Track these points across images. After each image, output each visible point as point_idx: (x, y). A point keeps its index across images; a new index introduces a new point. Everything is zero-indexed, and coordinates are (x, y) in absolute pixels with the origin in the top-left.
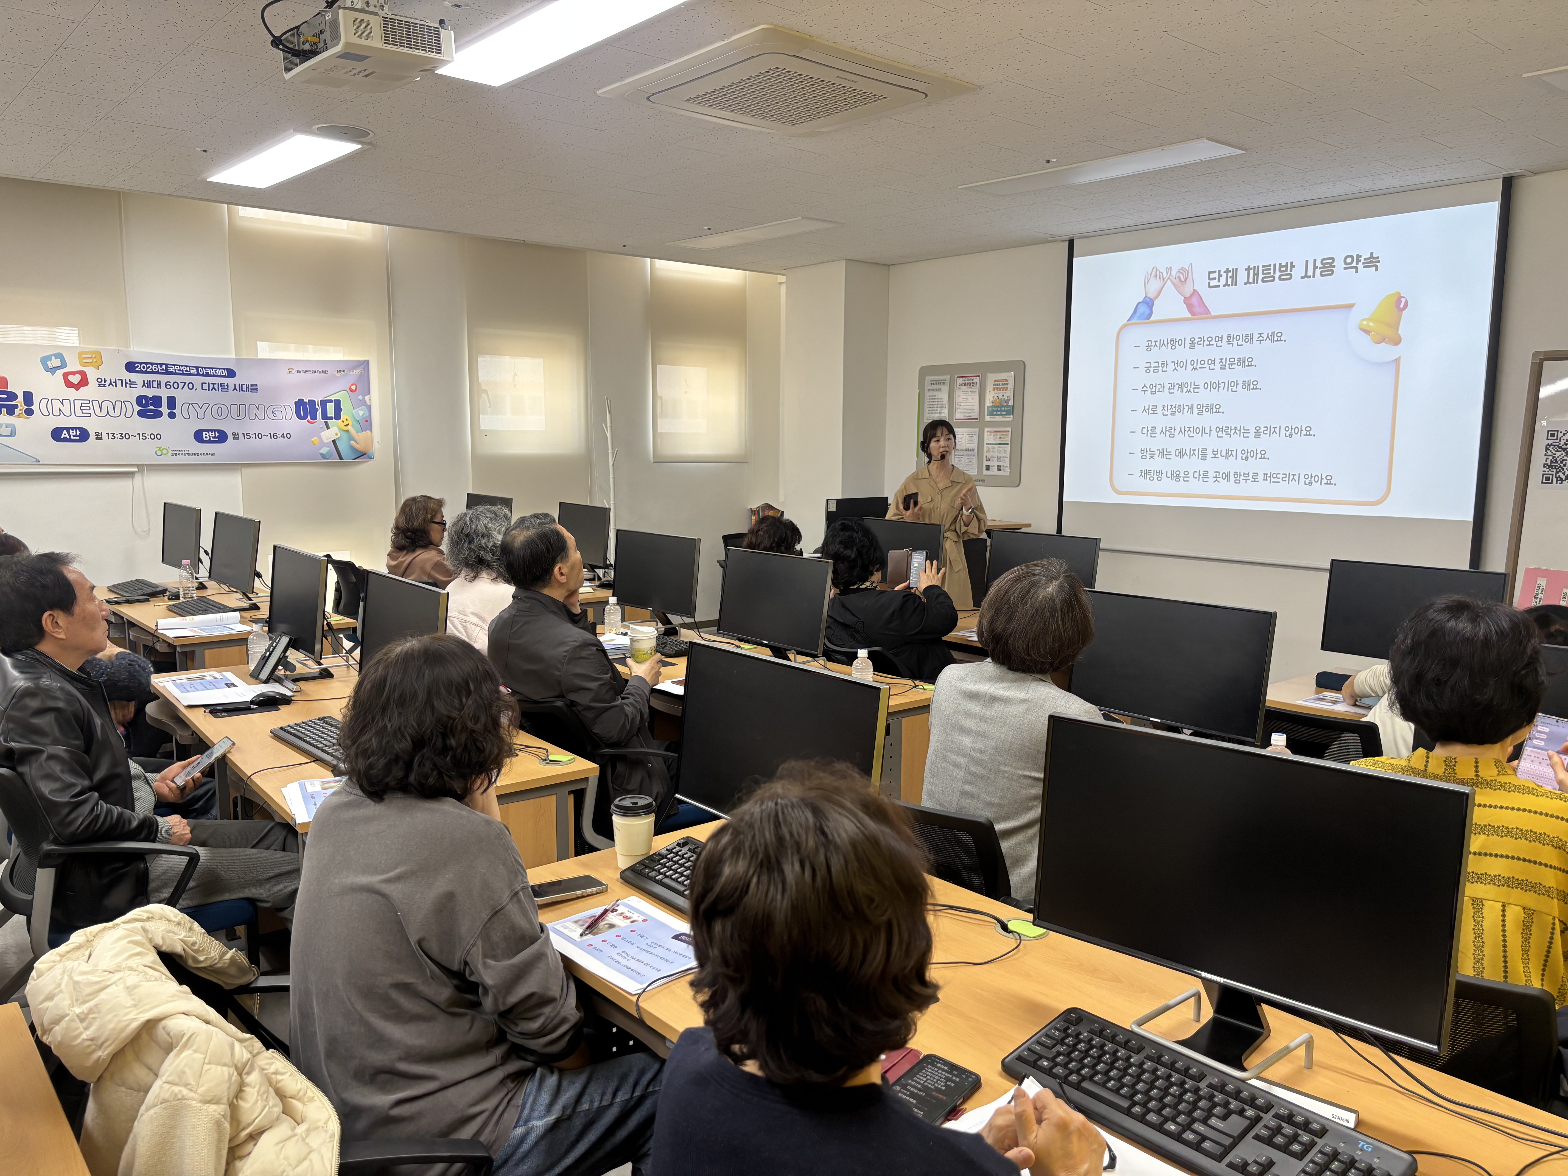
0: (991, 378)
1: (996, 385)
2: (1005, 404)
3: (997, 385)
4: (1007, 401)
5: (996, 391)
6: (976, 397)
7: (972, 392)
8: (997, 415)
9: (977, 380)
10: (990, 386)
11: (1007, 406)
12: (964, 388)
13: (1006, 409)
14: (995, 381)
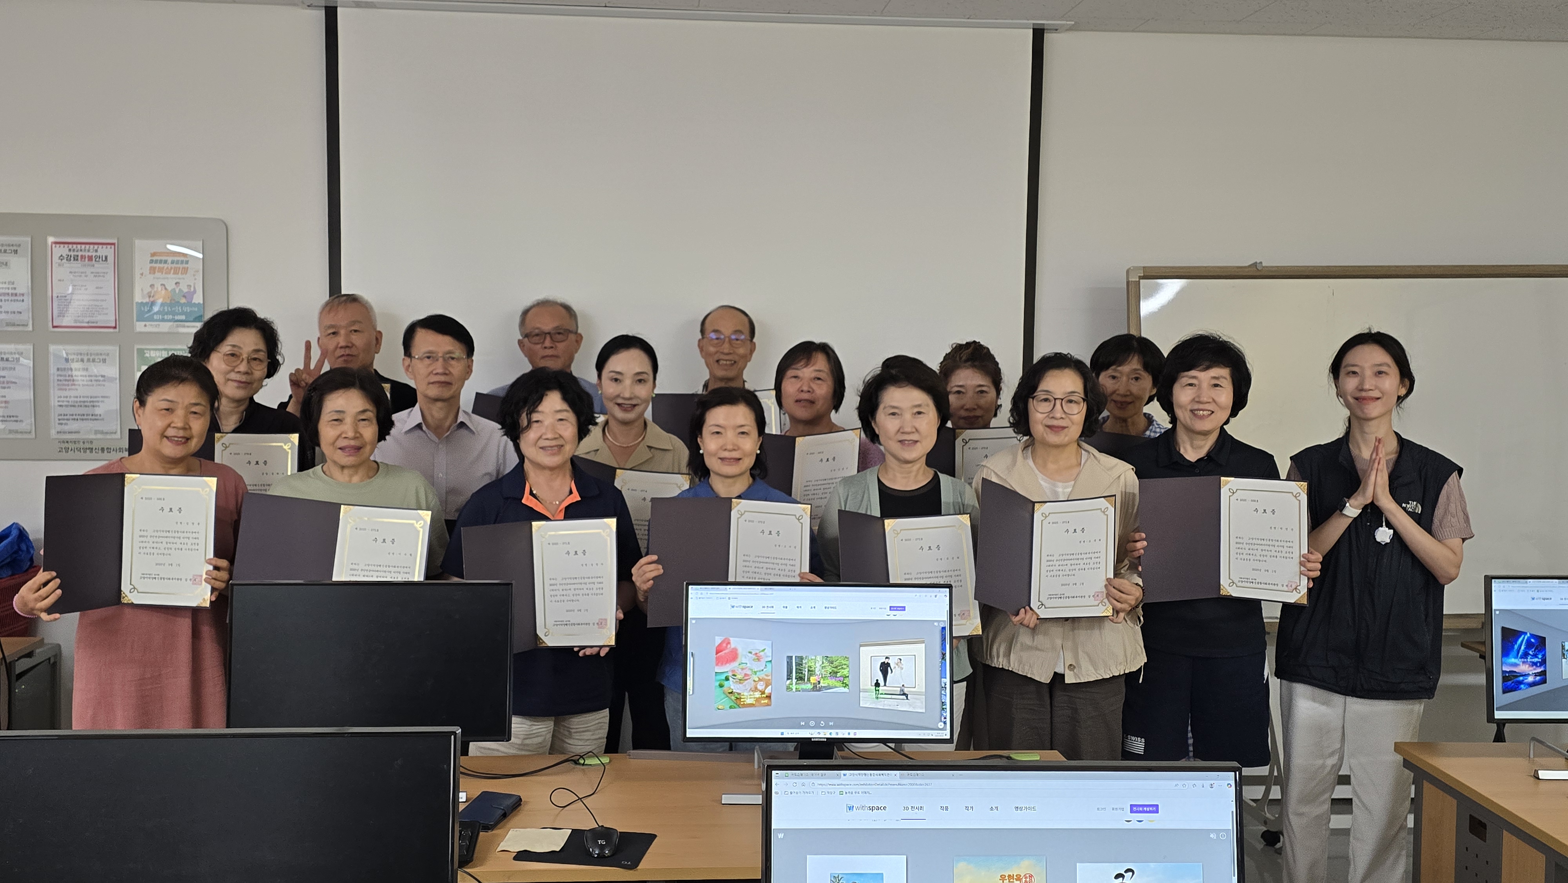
0: (143, 248)
1: (156, 262)
2: (183, 301)
3: (161, 262)
4: (188, 296)
5: (158, 275)
6: (109, 284)
7: (97, 275)
8: (163, 320)
9: (108, 251)
10: (141, 262)
11: (190, 304)
12: (76, 266)
13: (188, 309)
14: (153, 255)
